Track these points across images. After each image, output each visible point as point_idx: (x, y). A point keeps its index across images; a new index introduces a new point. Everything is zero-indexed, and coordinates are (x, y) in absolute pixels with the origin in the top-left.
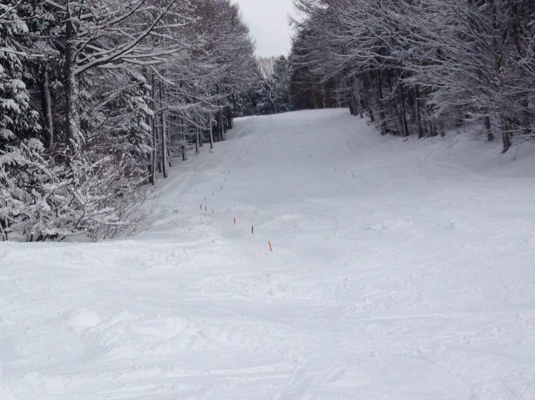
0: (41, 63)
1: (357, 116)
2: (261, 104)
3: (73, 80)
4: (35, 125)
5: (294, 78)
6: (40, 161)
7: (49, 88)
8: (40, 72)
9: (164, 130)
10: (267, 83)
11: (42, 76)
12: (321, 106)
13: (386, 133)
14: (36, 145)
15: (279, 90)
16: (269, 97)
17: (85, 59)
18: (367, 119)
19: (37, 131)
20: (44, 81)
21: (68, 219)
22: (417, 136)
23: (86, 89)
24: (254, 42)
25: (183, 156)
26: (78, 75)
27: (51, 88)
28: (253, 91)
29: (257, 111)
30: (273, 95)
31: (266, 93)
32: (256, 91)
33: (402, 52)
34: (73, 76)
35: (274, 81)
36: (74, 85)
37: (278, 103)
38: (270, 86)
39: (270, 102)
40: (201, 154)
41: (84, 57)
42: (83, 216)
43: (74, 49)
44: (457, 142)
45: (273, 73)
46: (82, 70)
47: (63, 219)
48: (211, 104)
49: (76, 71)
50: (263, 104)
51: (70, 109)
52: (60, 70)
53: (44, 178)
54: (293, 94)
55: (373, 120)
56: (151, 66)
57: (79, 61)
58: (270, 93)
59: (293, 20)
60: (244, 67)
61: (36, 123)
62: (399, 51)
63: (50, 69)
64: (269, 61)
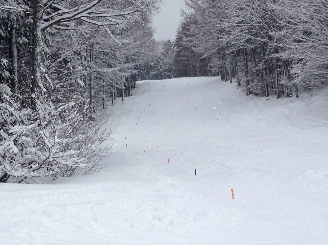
0: (10, 20)
1: (226, 82)
2: (153, 73)
3: (39, 33)
4: (4, 72)
5: (177, 55)
6: (10, 104)
7: (16, 43)
8: (9, 29)
9: (92, 87)
10: (158, 58)
11: (10, 33)
12: (196, 75)
13: (250, 94)
14: (4, 89)
15: (166, 63)
16: (159, 68)
17: (51, 16)
18: (235, 84)
19: (6, 78)
20: (12, 37)
21: (32, 159)
22: (276, 97)
23: (47, 45)
24: (155, 29)
25: (103, 107)
26: (44, 29)
27: (17, 43)
28: (148, 63)
29: (150, 77)
30: (162, 67)
31: (157, 65)
32: (150, 63)
33: (277, 33)
34: (40, 31)
35: (163, 57)
36: (40, 38)
37: (165, 72)
38: (160, 60)
39: (159, 71)
40: (116, 105)
41: (50, 14)
42: (48, 158)
43: (41, 6)
44: (314, 102)
45: (162, 51)
46: (48, 25)
47: (28, 159)
48: (126, 69)
49: (43, 26)
50: (155, 72)
51: (35, 59)
52: (26, 28)
53: (12, 120)
54: (176, 66)
55: (239, 84)
56: (105, 26)
57: (45, 17)
58: (160, 65)
59: (184, 13)
60: (146, 46)
61: (5, 70)
62: (275, 32)
63: (18, 26)
64: (160, 43)
